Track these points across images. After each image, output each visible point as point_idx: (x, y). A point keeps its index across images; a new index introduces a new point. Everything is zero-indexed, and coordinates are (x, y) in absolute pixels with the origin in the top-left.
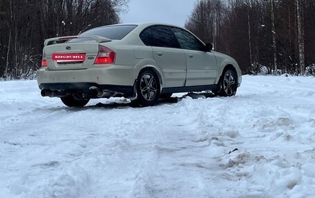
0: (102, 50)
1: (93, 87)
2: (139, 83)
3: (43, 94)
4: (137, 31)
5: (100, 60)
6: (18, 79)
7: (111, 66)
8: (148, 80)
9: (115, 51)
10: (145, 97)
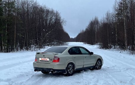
0: (55, 57)
1: (52, 70)
2: (68, 68)
3: (35, 70)
4: (67, 50)
5: (54, 61)
6: (28, 50)
7: (58, 63)
8: (71, 66)
9: (59, 58)
10: (69, 72)
